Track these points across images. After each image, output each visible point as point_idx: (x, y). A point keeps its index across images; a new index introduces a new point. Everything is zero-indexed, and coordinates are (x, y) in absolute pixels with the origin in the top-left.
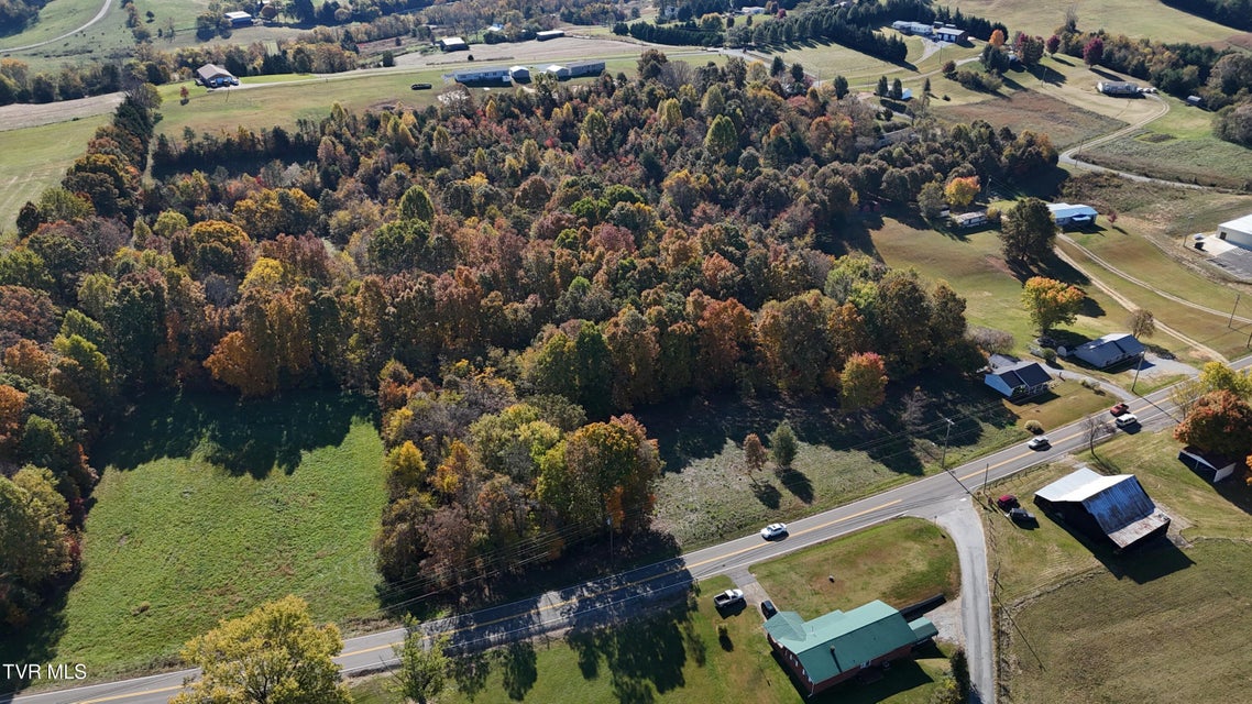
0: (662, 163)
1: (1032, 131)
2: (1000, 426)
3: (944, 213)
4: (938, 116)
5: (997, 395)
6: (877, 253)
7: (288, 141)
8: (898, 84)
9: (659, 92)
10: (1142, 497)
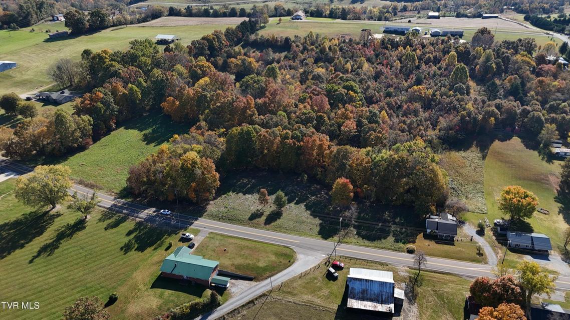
2: (397, 241)
3: (555, 145)
5: (423, 230)
10: (389, 294)
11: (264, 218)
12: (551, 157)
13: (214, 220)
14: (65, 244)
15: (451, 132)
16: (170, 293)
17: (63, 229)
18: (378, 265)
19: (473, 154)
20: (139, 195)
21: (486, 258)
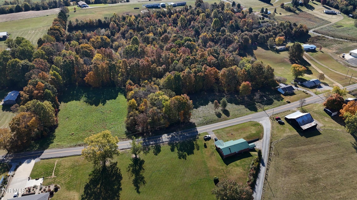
0: (200, 31)
1: (302, 24)
2: (279, 101)
3: (274, 46)
4: (277, 19)
5: (280, 93)
6: (255, 57)
7: (102, 23)
8: (267, 10)
9: (200, 11)
10: (311, 118)
17: (131, 168)
21: (310, 94)
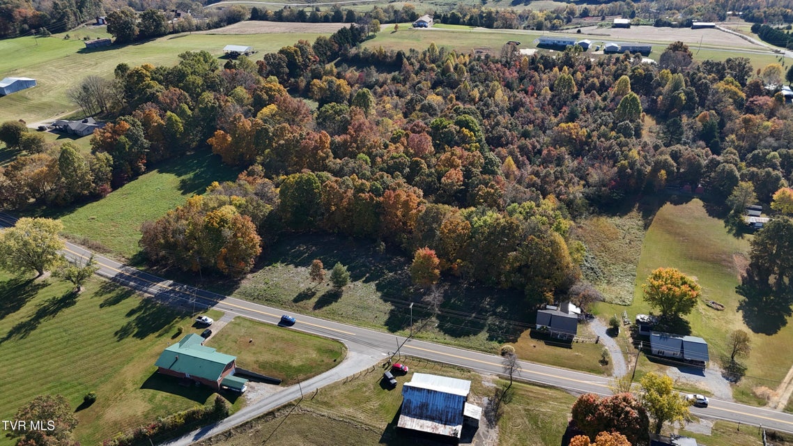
2: (491, 339)
3: (752, 212)
5: (531, 325)
6: (651, 220)
10: (457, 412)
11: (314, 300)
12: (742, 229)
13: (246, 299)
14: (46, 324)
15: (603, 189)
16: (164, 395)
17: (47, 304)
18: (457, 371)
19: (632, 221)
20: (157, 262)
21: (612, 368)
